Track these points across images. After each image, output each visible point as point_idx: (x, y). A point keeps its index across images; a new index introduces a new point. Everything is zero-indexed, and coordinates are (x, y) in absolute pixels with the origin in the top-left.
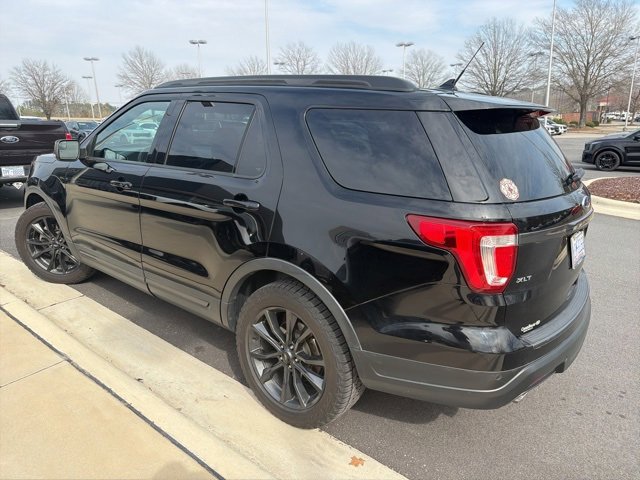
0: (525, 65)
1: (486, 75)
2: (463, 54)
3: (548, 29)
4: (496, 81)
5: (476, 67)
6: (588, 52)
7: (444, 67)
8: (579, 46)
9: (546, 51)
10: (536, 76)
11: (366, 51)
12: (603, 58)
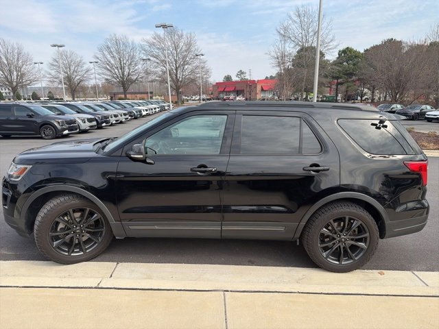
0: (140, 66)
1: (116, 70)
2: (98, 56)
3: (152, 45)
4: (123, 74)
5: (108, 64)
6: (176, 61)
7: (84, 63)
8: (170, 57)
9: (152, 58)
10: (147, 73)
11: (15, 46)
12: (184, 65)
